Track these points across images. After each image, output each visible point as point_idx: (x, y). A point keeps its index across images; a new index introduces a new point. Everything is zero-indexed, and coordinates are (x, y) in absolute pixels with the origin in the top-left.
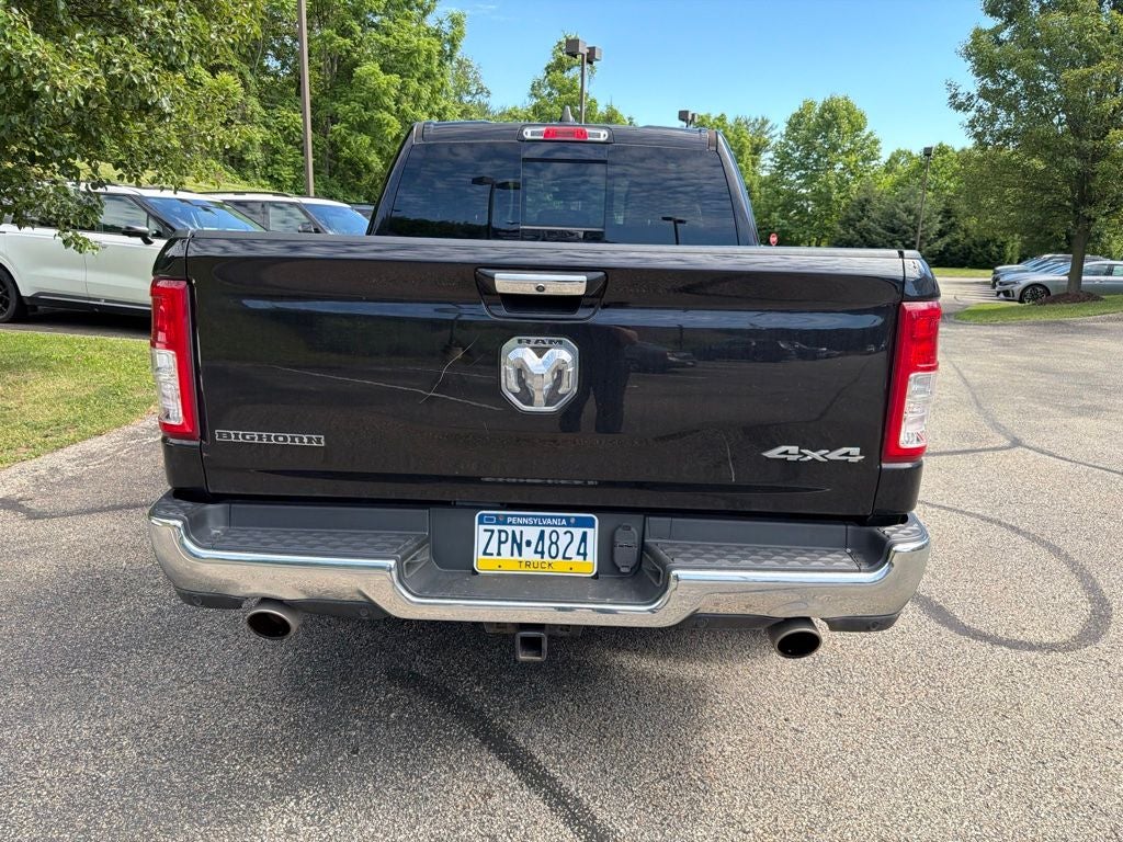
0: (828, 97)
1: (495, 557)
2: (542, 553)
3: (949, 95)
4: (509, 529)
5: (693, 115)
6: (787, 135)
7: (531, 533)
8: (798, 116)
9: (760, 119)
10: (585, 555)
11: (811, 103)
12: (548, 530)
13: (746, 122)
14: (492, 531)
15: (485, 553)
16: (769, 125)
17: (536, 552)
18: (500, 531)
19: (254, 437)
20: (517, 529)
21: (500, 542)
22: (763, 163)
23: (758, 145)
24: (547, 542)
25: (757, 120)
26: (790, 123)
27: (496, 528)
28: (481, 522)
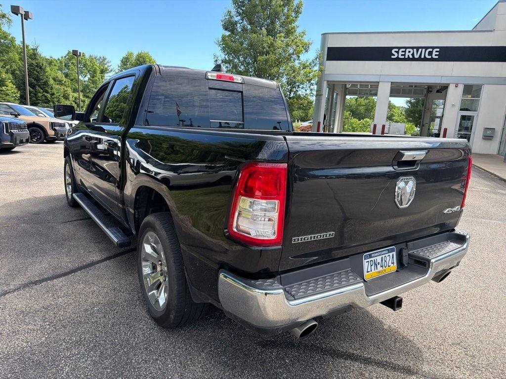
0: (140, 52)
1: (370, 272)
2: (383, 266)
3: (214, 60)
4: (372, 259)
5: (80, 53)
6: (121, 66)
7: (379, 259)
8: (126, 58)
9: (102, 57)
10: (394, 263)
11: (131, 53)
12: (383, 256)
13: (95, 58)
14: (368, 262)
15: (368, 272)
16: (107, 60)
17: (381, 266)
18: (371, 261)
19: (308, 238)
20: (375, 258)
21: (371, 266)
22: (106, 78)
23: (103, 69)
24: (384, 261)
25: (100, 58)
26: (122, 61)
27: (369, 260)
28: (365, 259)
